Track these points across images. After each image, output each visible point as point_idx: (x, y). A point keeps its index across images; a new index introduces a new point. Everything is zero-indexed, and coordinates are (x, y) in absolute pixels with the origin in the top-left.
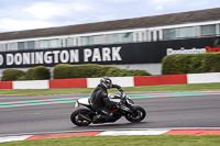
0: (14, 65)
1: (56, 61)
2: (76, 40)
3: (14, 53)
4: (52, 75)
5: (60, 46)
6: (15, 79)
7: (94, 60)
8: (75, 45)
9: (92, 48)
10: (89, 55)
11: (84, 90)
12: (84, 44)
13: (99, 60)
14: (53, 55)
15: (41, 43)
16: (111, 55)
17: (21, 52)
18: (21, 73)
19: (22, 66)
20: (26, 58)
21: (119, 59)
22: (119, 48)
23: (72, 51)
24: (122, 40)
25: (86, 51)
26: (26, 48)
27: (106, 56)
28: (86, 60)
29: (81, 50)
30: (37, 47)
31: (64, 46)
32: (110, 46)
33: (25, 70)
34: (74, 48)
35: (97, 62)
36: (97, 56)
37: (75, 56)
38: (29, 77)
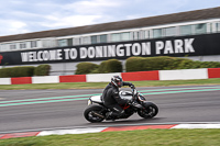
0: (87, 59)
1: (128, 54)
2: (148, 32)
3: (87, 47)
4: (124, 67)
5: (131, 39)
6: (89, 72)
7: (166, 52)
8: (147, 37)
9: (164, 40)
10: (161, 48)
11: (157, 82)
12: (156, 36)
13: (171, 52)
14: (124, 48)
15: (113, 36)
16: (183, 47)
17: (94, 45)
18: (94, 67)
19: (95, 59)
20: (99, 52)
21: (192, 51)
22: (192, 40)
23: (144, 44)
24: (194, 31)
25: (158, 43)
26: (99, 41)
27: (178, 48)
28: (158, 52)
29: (153, 42)
30: (109, 41)
31: (136, 38)
32: (183, 38)
33: (98, 63)
34: (146, 41)
35: (169, 54)
36: (169, 49)
37: (146, 48)
38: (101, 70)
